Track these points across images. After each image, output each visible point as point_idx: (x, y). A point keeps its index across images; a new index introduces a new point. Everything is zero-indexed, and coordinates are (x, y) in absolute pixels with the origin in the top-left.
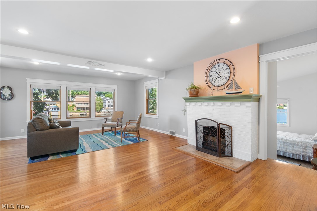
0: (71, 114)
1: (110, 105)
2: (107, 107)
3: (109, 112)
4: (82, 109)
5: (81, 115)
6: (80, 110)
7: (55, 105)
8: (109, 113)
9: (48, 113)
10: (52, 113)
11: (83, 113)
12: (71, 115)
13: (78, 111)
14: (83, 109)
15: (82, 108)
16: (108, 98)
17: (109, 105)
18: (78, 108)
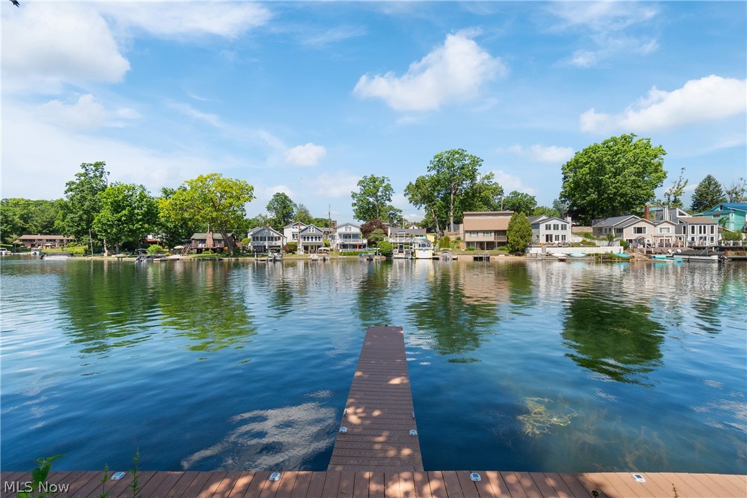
0: (455, 257)
1: (551, 235)
2: (543, 240)
3: (549, 255)
4: (479, 245)
5: (475, 259)
6: (473, 247)
7: (424, 237)
8: (549, 258)
9: (412, 253)
10: (419, 254)
11: (481, 256)
12: (454, 259)
13: (470, 250)
14: (481, 245)
15: (477, 242)
16: (544, 217)
17: (547, 236)
18: (468, 244)
